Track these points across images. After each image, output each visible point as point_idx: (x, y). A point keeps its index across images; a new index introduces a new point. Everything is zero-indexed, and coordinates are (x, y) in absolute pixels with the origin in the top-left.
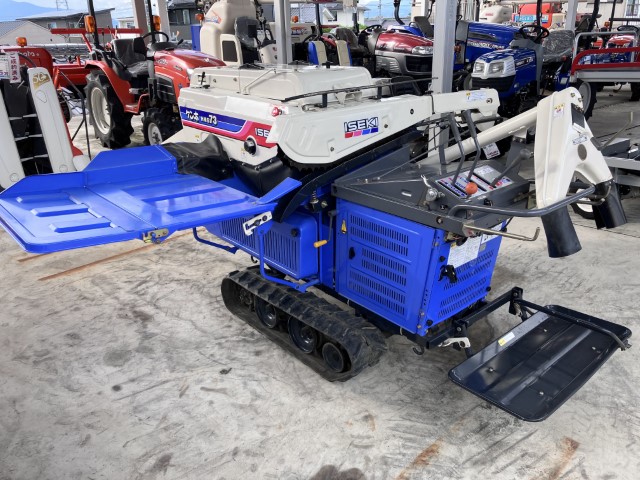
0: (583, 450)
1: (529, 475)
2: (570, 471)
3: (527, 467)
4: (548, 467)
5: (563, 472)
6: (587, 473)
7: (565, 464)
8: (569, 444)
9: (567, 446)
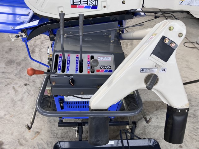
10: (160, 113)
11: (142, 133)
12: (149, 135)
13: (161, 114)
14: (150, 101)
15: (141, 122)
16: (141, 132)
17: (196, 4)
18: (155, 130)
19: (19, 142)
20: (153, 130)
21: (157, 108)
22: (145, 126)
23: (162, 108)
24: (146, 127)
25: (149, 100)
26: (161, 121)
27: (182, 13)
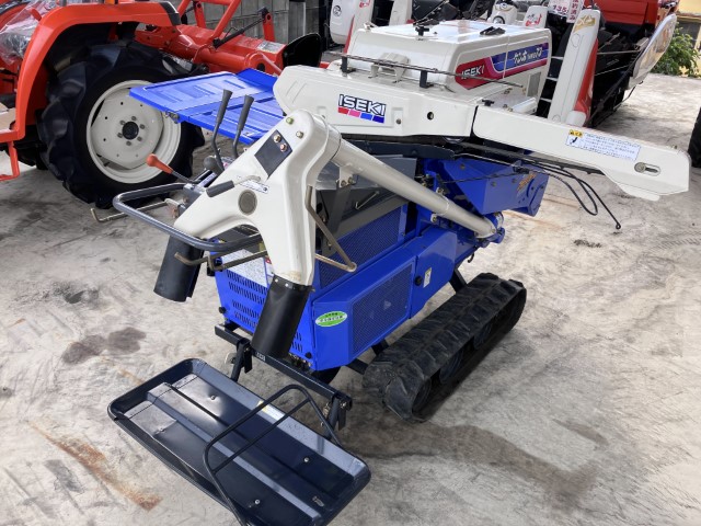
0: (137, 512)
1: (111, 458)
2: (108, 492)
3: (122, 458)
4: (119, 474)
5: (109, 486)
6: (102, 508)
7: (120, 490)
8: (150, 501)
9: (146, 497)
10: (496, 475)
11: (394, 479)
12: (406, 493)
13: (495, 479)
14: (500, 438)
15: (420, 460)
16: (395, 475)
17: (619, 152)
18: (433, 495)
19: (166, 348)
20: (429, 494)
21: (500, 461)
22: (418, 473)
23: (515, 470)
24: (418, 477)
25: (502, 435)
26: (474, 490)
27: (589, 173)
